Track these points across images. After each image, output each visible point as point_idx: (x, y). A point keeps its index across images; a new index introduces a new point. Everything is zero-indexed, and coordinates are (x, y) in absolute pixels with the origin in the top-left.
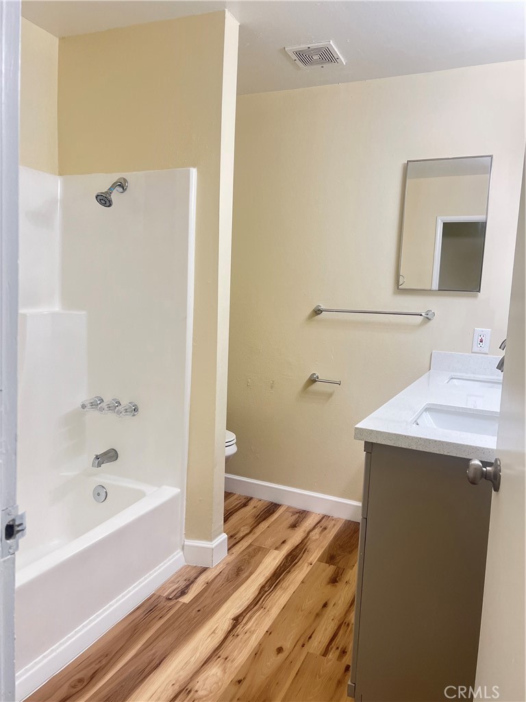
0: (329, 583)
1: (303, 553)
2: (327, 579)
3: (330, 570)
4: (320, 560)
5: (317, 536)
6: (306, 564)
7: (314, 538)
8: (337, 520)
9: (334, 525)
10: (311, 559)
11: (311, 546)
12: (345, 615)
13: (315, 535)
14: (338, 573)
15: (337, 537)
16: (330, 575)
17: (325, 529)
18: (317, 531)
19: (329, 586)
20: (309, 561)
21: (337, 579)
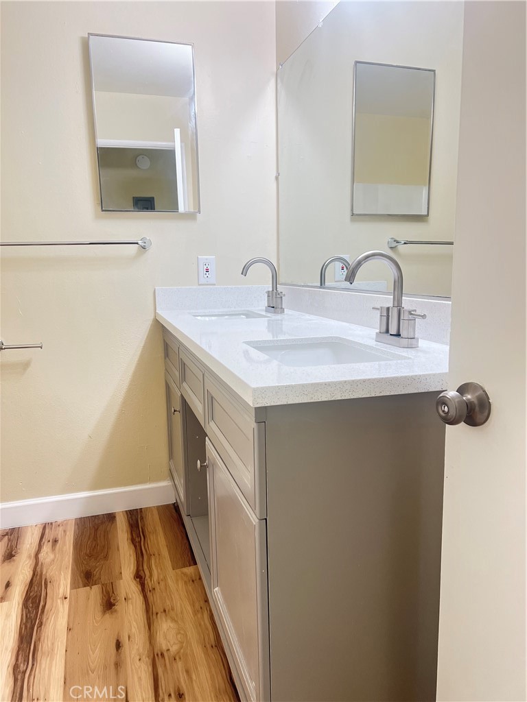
0: (104, 612)
1: (46, 588)
2: (99, 608)
3: (95, 592)
4: (74, 586)
5: (51, 556)
6: (59, 601)
7: (48, 560)
8: (64, 524)
9: (65, 531)
10: (61, 591)
11: (50, 572)
12: (150, 643)
13: (47, 554)
14: (108, 593)
15: (78, 546)
16: (99, 601)
17: (55, 541)
18: (46, 548)
19: (107, 616)
20: (61, 595)
21: (112, 600)
